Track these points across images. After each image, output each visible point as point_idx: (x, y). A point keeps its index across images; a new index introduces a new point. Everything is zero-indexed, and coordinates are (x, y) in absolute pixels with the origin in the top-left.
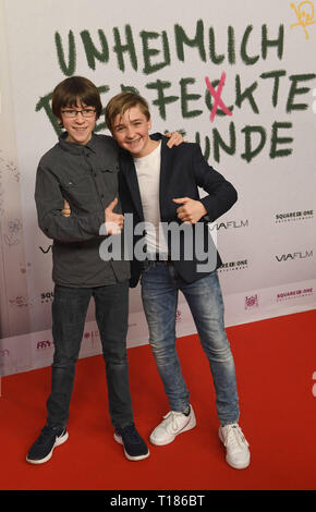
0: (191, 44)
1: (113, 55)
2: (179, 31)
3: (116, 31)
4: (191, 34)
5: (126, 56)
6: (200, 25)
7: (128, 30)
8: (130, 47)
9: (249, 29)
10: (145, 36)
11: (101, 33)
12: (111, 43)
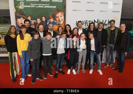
0: (96, 22)
1: (84, 24)
2: (95, 21)
3: (85, 21)
4: (96, 21)
5: (86, 24)
6: (98, 20)
7: (87, 21)
8: (87, 23)
9: (106, 20)
10: (89, 21)
11: (83, 21)
12: (84, 22)
